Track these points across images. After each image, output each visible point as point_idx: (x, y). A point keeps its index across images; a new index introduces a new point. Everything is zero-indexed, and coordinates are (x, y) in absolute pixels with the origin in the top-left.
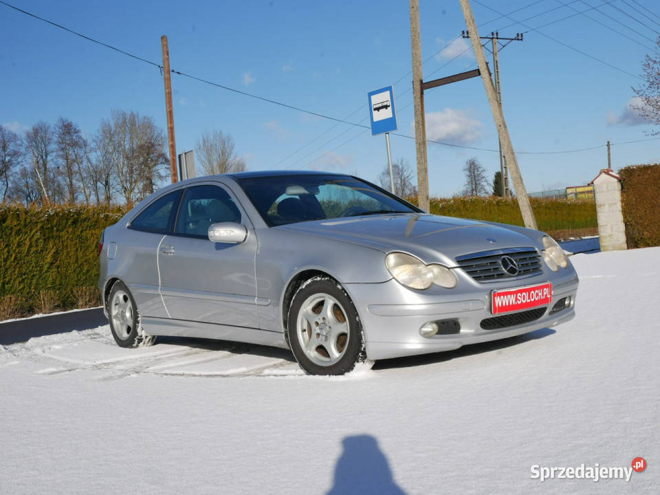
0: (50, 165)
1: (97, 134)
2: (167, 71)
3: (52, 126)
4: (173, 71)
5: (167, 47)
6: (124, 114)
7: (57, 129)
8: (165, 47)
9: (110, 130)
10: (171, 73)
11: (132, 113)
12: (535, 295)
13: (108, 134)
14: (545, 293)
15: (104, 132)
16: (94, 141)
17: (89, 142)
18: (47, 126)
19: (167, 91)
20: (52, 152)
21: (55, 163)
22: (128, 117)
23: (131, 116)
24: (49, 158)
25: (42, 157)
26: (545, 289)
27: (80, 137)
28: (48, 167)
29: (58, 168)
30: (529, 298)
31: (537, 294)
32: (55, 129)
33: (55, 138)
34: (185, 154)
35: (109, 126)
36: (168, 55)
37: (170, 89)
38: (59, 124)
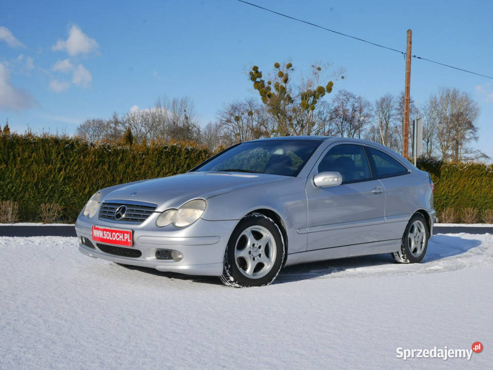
0: (391, 125)
1: (425, 105)
2: (409, 56)
3: (396, 97)
4: (415, 56)
5: (411, 38)
6: (448, 90)
7: (399, 99)
8: (409, 38)
9: (436, 102)
10: (412, 58)
11: (455, 89)
12: (116, 236)
13: (434, 104)
14: (126, 238)
15: (431, 102)
16: (423, 109)
17: (420, 109)
18: (392, 96)
19: (407, 71)
20: (393, 115)
21: (394, 124)
22: (451, 92)
23: (454, 91)
24: (391, 119)
25: (385, 119)
26: (126, 235)
27: (414, 106)
28: (388, 126)
29: (396, 127)
30: (112, 237)
31: (118, 237)
32: (397, 99)
33: (397, 106)
34: (417, 120)
35: (435, 98)
36: (411, 43)
37: (410, 70)
38: (400, 96)
